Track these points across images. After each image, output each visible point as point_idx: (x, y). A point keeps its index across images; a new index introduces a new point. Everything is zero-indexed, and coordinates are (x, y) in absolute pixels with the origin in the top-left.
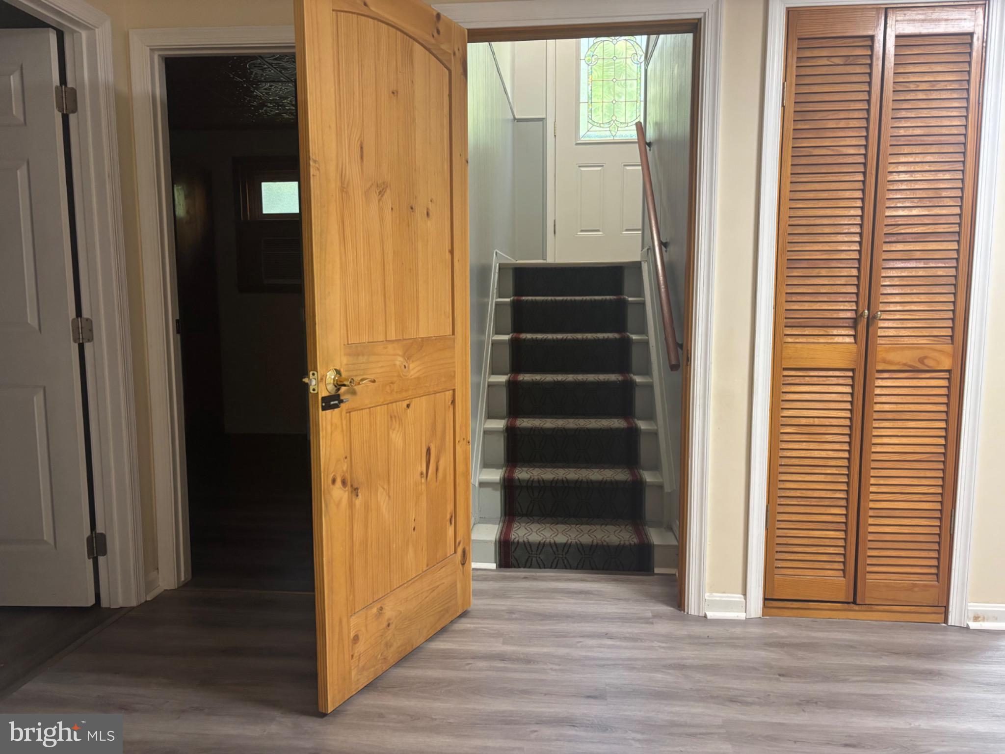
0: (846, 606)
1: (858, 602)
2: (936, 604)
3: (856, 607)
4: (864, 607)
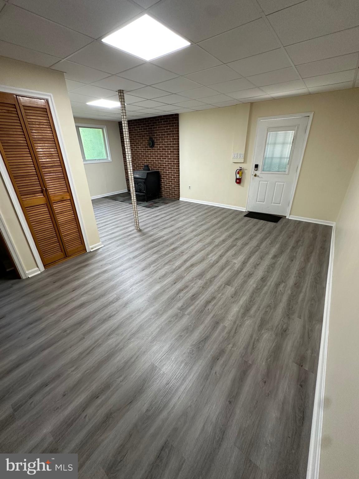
0: (65, 258)
1: (67, 256)
2: (83, 249)
4: (69, 257)
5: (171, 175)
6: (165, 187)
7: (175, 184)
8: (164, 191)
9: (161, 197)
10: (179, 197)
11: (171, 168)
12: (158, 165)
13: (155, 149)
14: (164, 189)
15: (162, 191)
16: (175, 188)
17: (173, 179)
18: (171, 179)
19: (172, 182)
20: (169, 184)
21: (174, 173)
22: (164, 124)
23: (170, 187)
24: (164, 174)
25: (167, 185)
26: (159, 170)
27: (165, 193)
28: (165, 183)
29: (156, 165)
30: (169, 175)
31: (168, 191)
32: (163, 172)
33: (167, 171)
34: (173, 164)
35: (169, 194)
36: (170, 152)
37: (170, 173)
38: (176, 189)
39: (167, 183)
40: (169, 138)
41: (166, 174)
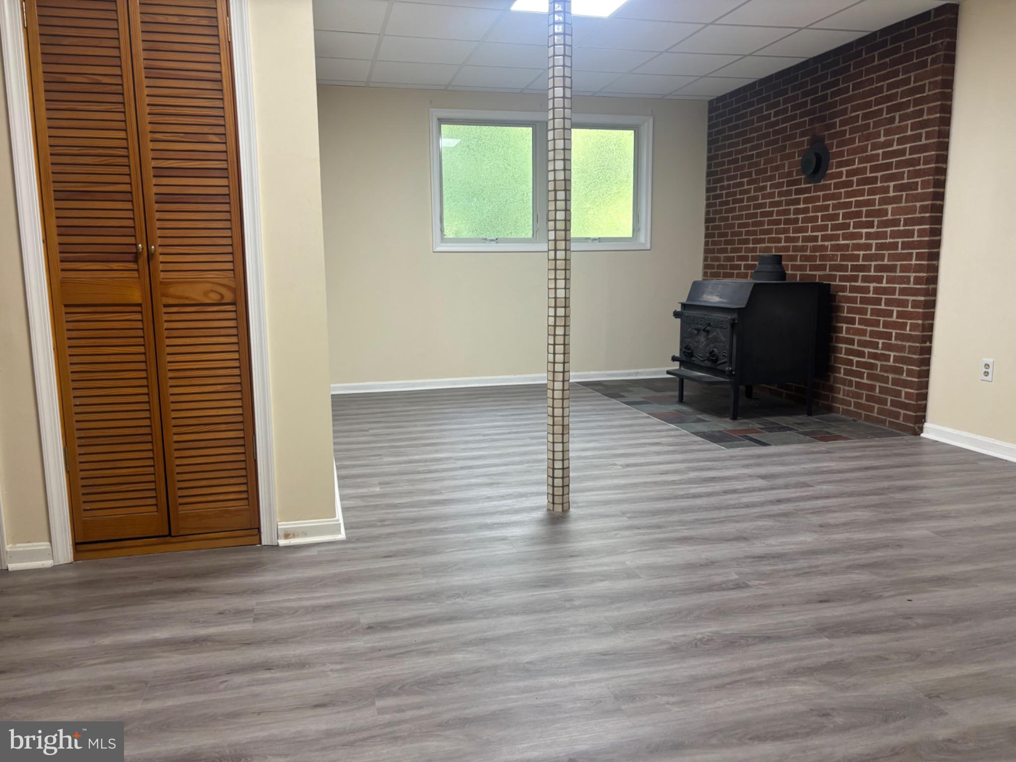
0: (162, 539)
1: (173, 534)
2: (249, 527)
3: (174, 540)
4: (180, 539)
5: (889, 302)
6: (850, 363)
7: (901, 349)
8: (844, 382)
9: (830, 409)
10: (921, 419)
11: (892, 269)
12: (833, 258)
13: (828, 187)
14: (847, 372)
15: (836, 380)
16: (899, 371)
17: (894, 325)
18: (886, 325)
19: (888, 336)
20: (875, 346)
21: (903, 292)
22: (883, 66)
23: (879, 363)
24: (853, 300)
25: (861, 354)
26: (833, 278)
27: (847, 394)
28: (851, 342)
29: (823, 258)
30: (878, 301)
31: (865, 381)
32: (854, 289)
33: (872, 285)
34: (905, 246)
35: (870, 398)
36: (897, 188)
37: (884, 291)
38: (904, 377)
39: (862, 343)
40: (897, 123)
41: (864, 301)
